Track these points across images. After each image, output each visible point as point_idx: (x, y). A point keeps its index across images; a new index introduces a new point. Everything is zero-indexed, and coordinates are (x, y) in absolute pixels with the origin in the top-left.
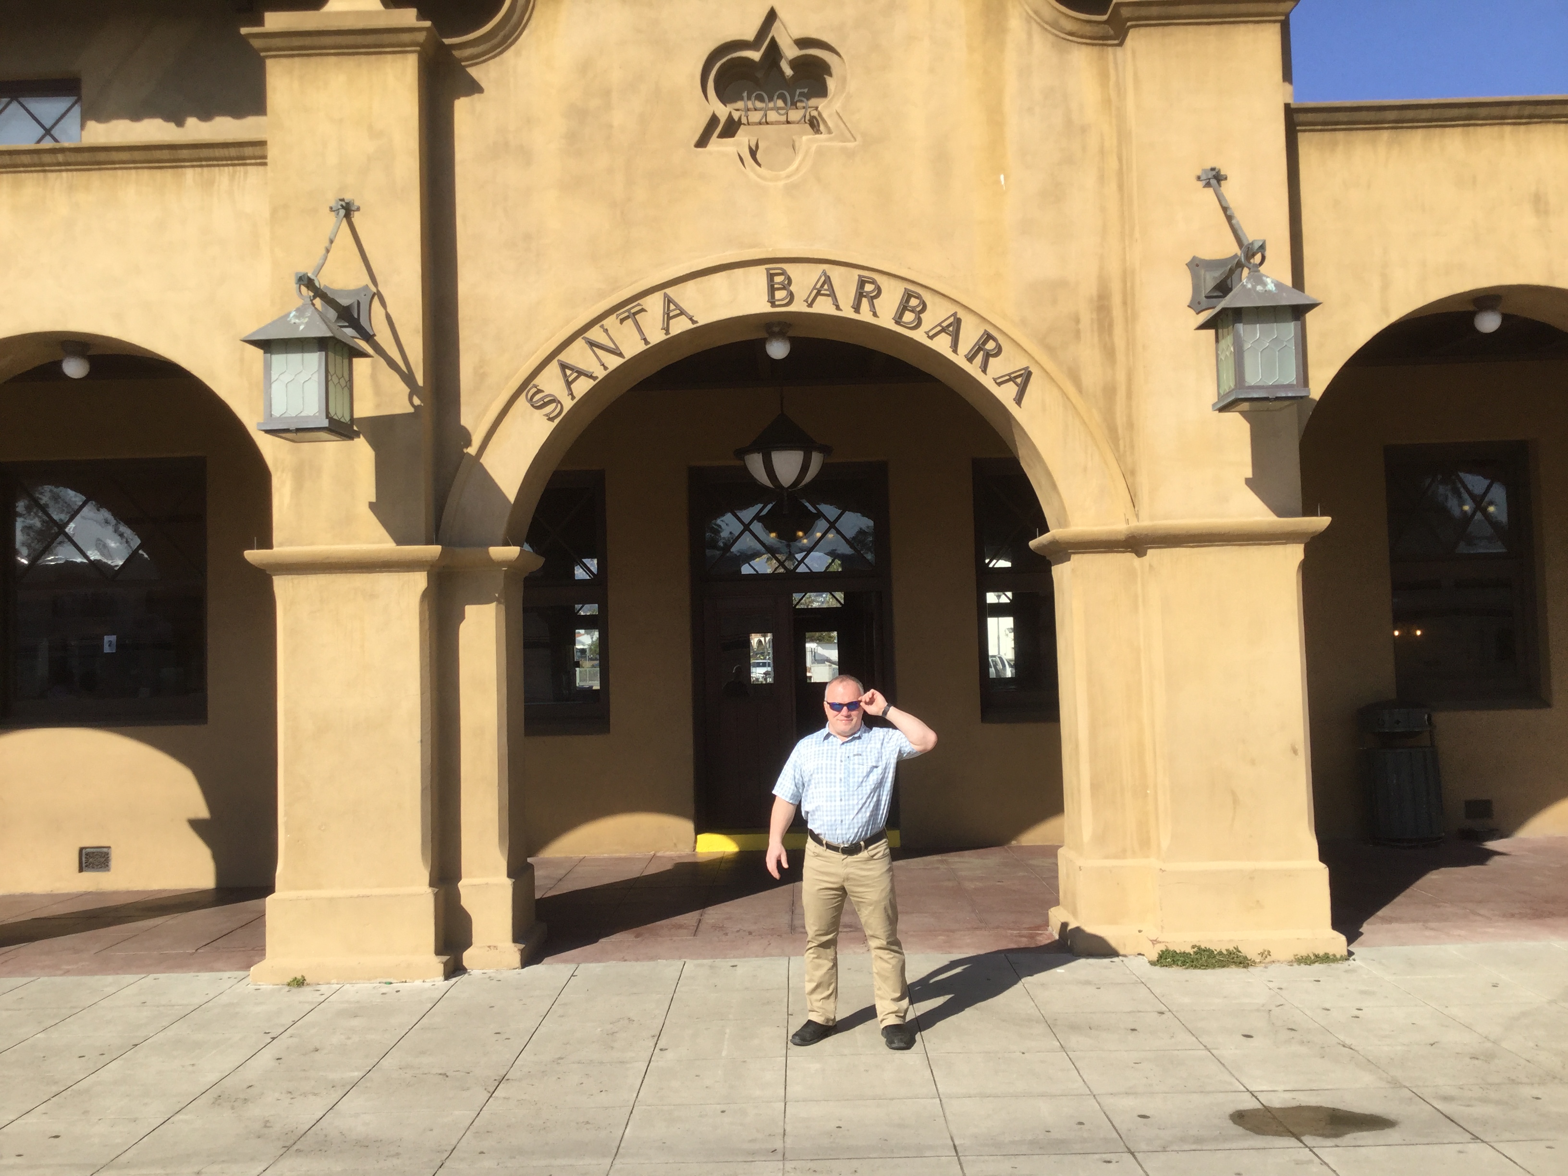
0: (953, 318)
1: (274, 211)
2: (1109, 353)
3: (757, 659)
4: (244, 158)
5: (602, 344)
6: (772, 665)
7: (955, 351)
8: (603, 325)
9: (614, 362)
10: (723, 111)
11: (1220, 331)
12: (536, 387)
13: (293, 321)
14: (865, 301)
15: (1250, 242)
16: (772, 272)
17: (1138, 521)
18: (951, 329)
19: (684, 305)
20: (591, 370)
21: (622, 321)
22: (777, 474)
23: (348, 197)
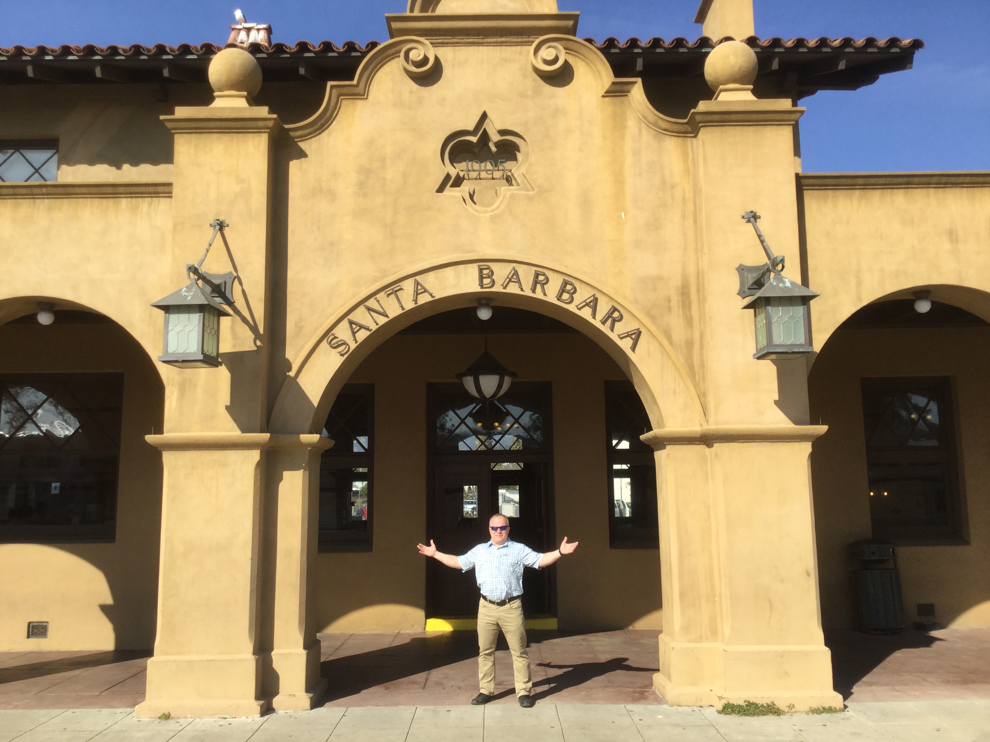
0: (593, 297)
1: (175, 226)
2: (689, 321)
3: (467, 499)
4: (159, 193)
5: (375, 309)
6: (477, 503)
7: (594, 317)
8: (376, 298)
9: (382, 320)
10: (453, 172)
11: (757, 310)
12: (333, 335)
13: (184, 294)
14: (539, 286)
15: (775, 257)
16: (481, 267)
17: (708, 425)
18: (592, 304)
19: (427, 287)
20: (368, 325)
21: (388, 295)
22: (482, 388)
23: (222, 218)
